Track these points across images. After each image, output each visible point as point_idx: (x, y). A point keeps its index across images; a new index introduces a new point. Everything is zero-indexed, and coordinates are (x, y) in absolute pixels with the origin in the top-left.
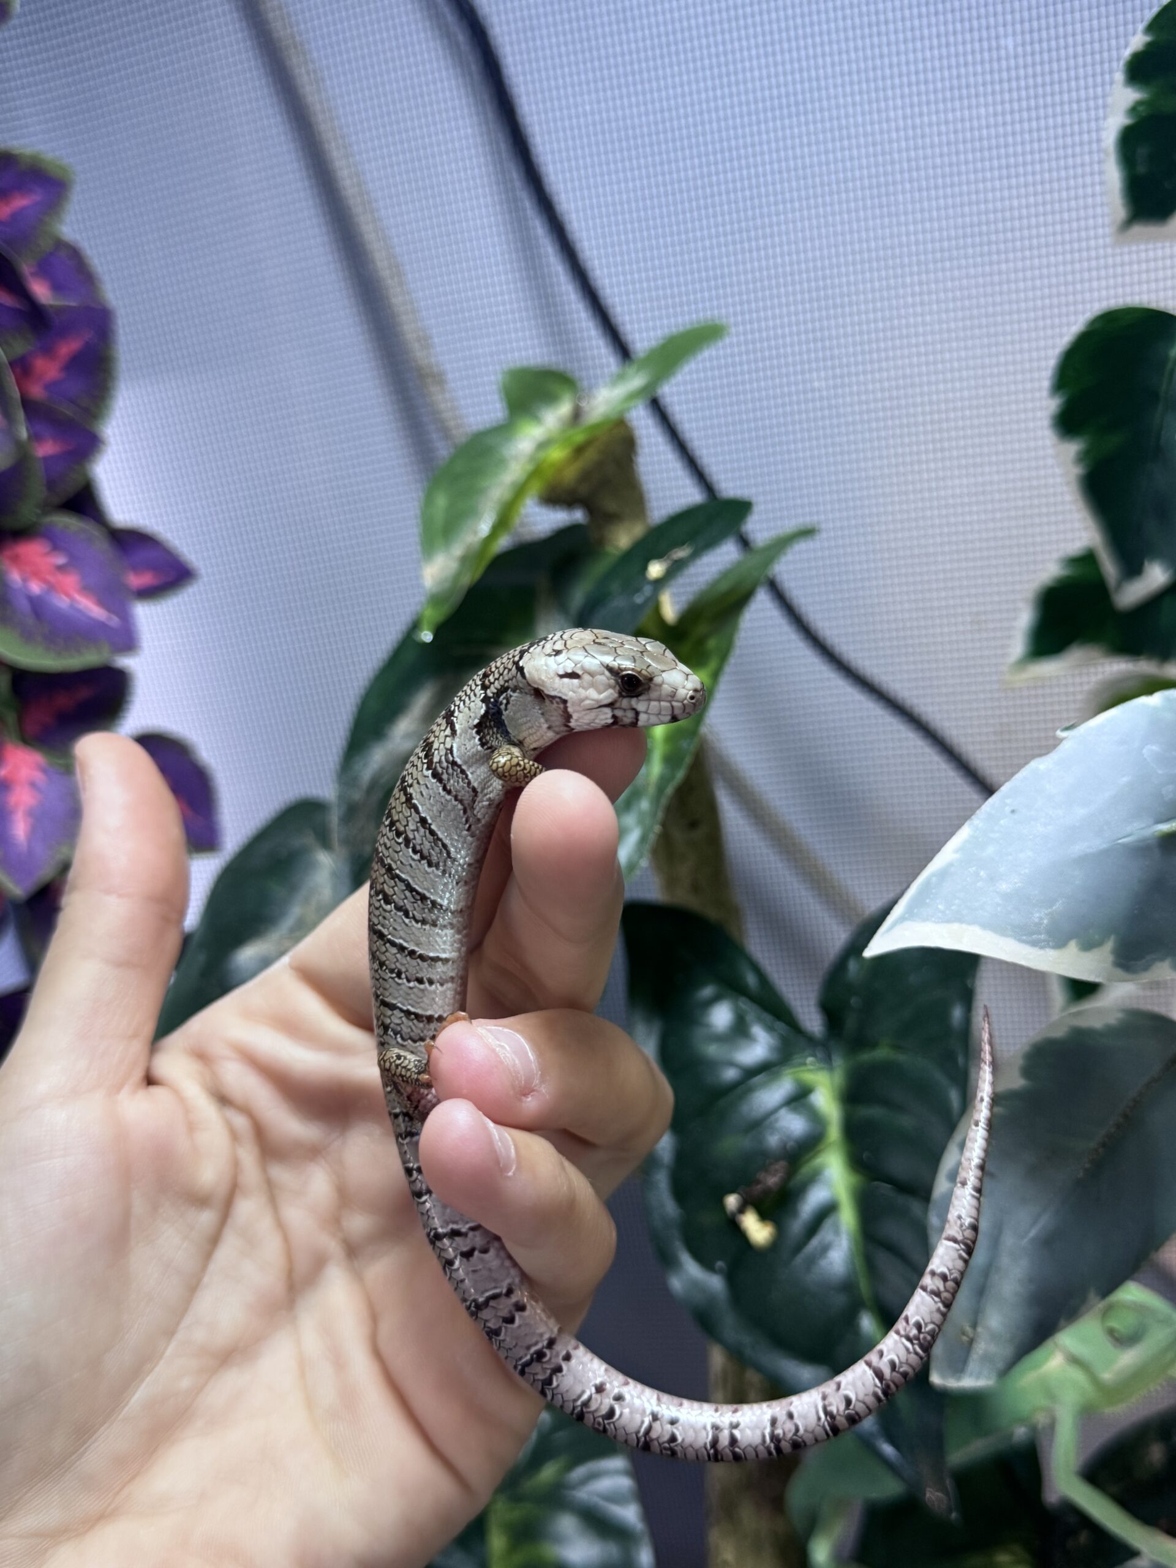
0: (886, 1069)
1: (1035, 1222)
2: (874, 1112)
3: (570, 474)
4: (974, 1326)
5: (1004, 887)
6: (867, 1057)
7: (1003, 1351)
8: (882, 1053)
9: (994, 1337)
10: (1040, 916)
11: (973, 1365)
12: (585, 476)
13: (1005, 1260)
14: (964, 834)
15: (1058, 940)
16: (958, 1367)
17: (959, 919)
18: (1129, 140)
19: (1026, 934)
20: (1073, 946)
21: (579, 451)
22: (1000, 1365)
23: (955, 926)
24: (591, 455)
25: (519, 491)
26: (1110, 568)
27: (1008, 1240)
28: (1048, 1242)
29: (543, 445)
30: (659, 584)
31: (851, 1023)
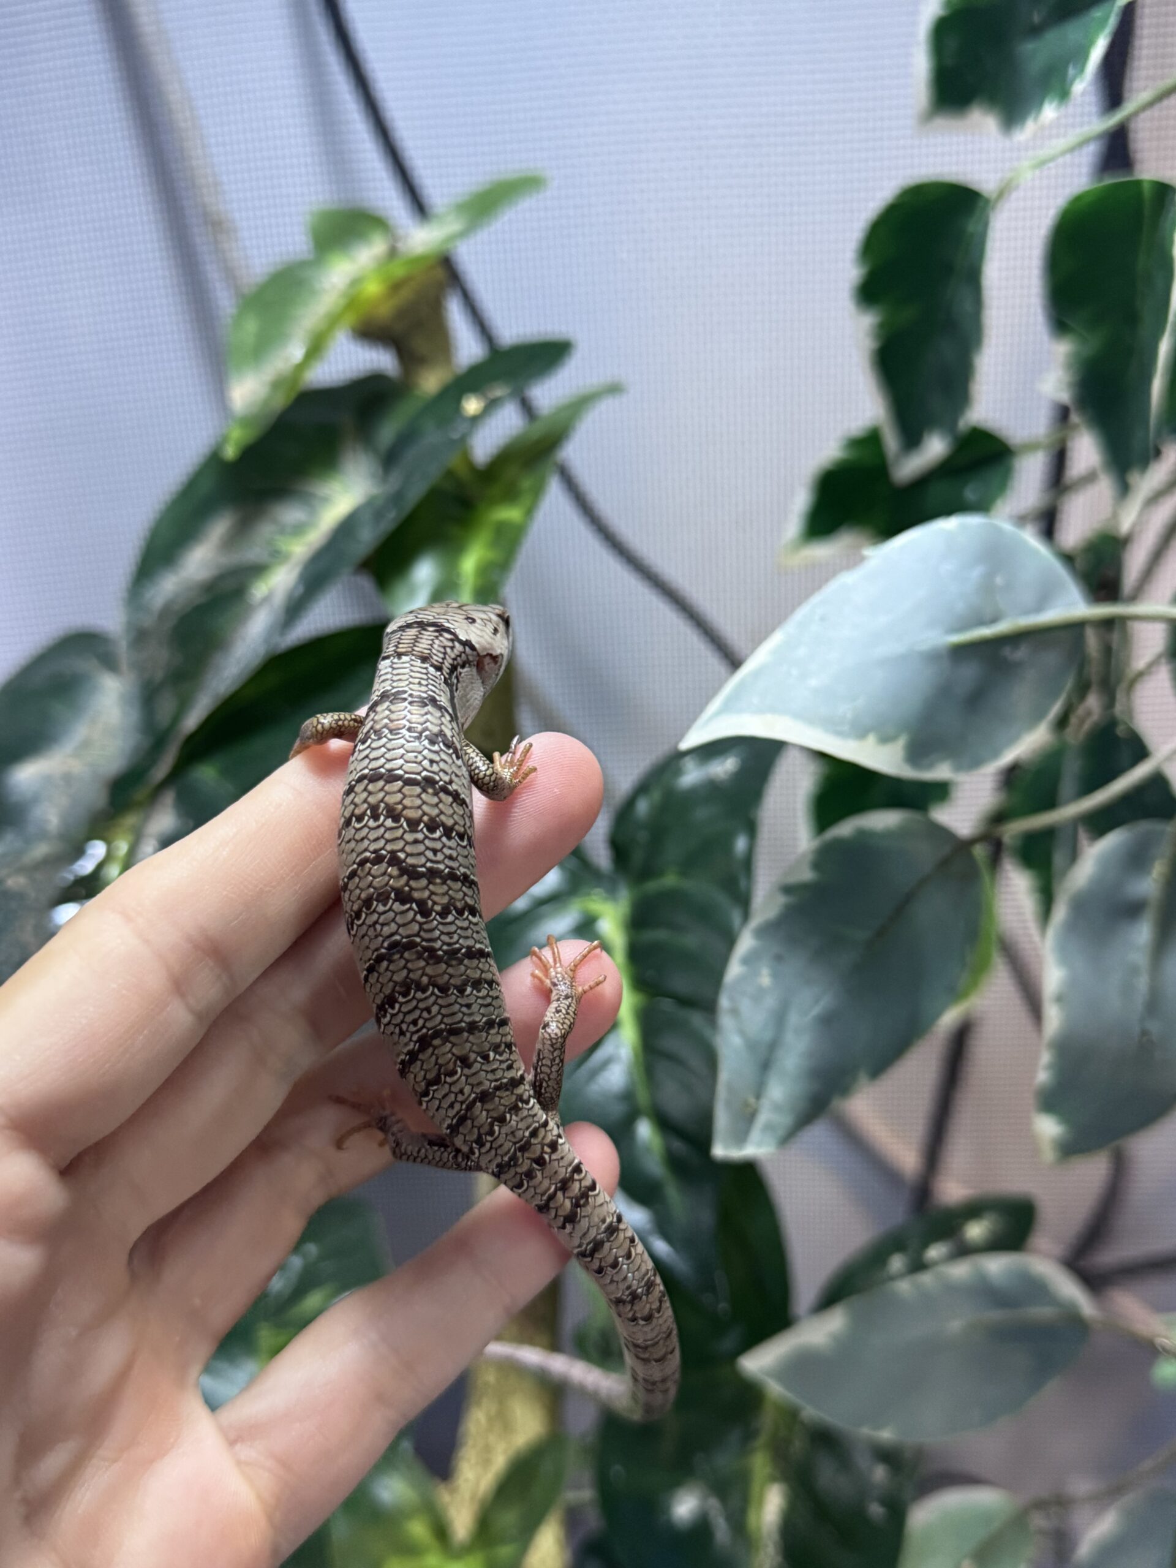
0: (672, 897)
1: (817, 1002)
2: (660, 935)
3: (385, 311)
4: (758, 1096)
5: (814, 682)
6: (652, 886)
7: (785, 1120)
8: (670, 880)
9: (777, 1108)
10: (845, 710)
11: (756, 1133)
12: (402, 313)
13: (789, 1037)
14: (777, 638)
15: (860, 732)
16: (741, 1137)
17: (773, 710)
18: (942, 30)
19: (831, 725)
20: (871, 739)
21: (395, 287)
22: (781, 1132)
23: (769, 717)
24: (406, 294)
25: (333, 321)
26: (891, 442)
27: (794, 1019)
28: (827, 1021)
29: (356, 282)
30: (476, 420)
31: (637, 857)
